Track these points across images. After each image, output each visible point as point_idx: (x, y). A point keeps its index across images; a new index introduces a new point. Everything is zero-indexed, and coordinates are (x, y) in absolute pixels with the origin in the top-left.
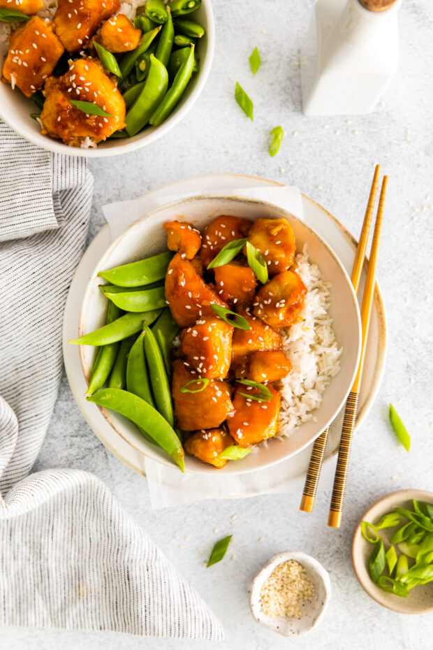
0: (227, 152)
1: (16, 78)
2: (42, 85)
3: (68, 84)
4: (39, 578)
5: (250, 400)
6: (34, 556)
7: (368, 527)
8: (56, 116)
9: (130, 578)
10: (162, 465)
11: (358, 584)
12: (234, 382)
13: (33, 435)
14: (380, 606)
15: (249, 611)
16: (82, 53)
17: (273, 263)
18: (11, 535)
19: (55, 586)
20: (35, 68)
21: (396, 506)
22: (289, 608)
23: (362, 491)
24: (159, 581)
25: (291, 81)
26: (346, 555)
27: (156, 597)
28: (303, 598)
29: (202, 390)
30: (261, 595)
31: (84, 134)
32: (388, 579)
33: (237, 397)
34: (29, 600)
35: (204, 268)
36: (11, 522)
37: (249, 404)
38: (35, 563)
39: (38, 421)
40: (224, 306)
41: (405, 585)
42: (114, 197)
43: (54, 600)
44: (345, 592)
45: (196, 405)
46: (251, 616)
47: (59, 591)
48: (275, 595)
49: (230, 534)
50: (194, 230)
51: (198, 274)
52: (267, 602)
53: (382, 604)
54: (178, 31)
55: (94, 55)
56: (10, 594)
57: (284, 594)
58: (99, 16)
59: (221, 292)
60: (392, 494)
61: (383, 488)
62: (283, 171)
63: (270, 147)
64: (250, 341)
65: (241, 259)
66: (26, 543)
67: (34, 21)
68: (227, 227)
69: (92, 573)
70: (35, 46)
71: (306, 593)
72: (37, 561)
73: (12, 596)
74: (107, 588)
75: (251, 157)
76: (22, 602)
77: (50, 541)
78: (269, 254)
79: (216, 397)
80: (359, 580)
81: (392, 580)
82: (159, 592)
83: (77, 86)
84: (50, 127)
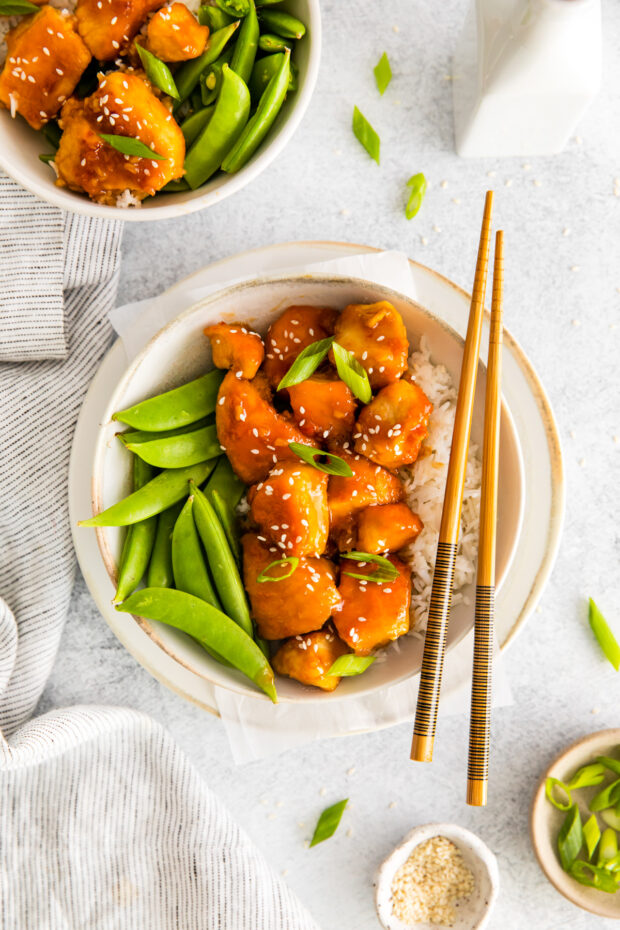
0: (340, 213)
1: (18, 99)
2: (59, 111)
3: (97, 110)
4: (57, 874)
5: (364, 583)
6: (47, 840)
7: (557, 786)
8: (78, 159)
9: (198, 871)
10: (243, 697)
11: (540, 872)
12: (336, 557)
13: (41, 643)
14: (573, 906)
15: (374, 914)
16: (118, 62)
17: (376, 371)
18: (14, 808)
19: (80, 886)
20: (46, 86)
21: (599, 755)
22: (436, 910)
23: (547, 731)
24: (241, 877)
25: (437, 104)
26: (522, 829)
27: (235, 901)
28: (457, 894)
29: (289, 575)
30: (392, 889)
31: (122, 185)
32: (588, 865)
33: (344, 581)
34: (41, 907)
35: (273, 389)
36: (14, 789)
37: (363, 589)
38: (50, 852)
39: (49, 620)
40: (309, 444)
41: (613, 874)
42: (167, 282)
43: (79, 907)
44: (521, 885)
45: (285, 599)
46: (377, 921)
47: (87, 895)
48: (414, 890)
49: (345, 798)
50: (252, 333)
51: (264, 399)
52: (401, 901)
53: (577, 904)
54: (265, 29)
55: (138, 65)
56: (12, 898)
57: (427, 888)
58: (144, 5)
59: (302, 423)
60: (594, 735)
61: (579, 726)
62: (426, 241)
63: (405, 205)
64: (355, 493)
65: (327, 369)
66: (37, 820)
67: (45, 13)
68: (302, 324)
69: (138, 864)
70: (46, 51)
71: (461, 887)
72: (52, 848)
73: (15, 901)
74: (163, 885)
75: (377, 221)
76: (30, 910)
77: (72, 819)
78: (369, 358)
79: (312, 583)
80: (542, 867)
81: (592, 867)
82: (241, 893)
83: (112, 112)
84: (70, 176)
